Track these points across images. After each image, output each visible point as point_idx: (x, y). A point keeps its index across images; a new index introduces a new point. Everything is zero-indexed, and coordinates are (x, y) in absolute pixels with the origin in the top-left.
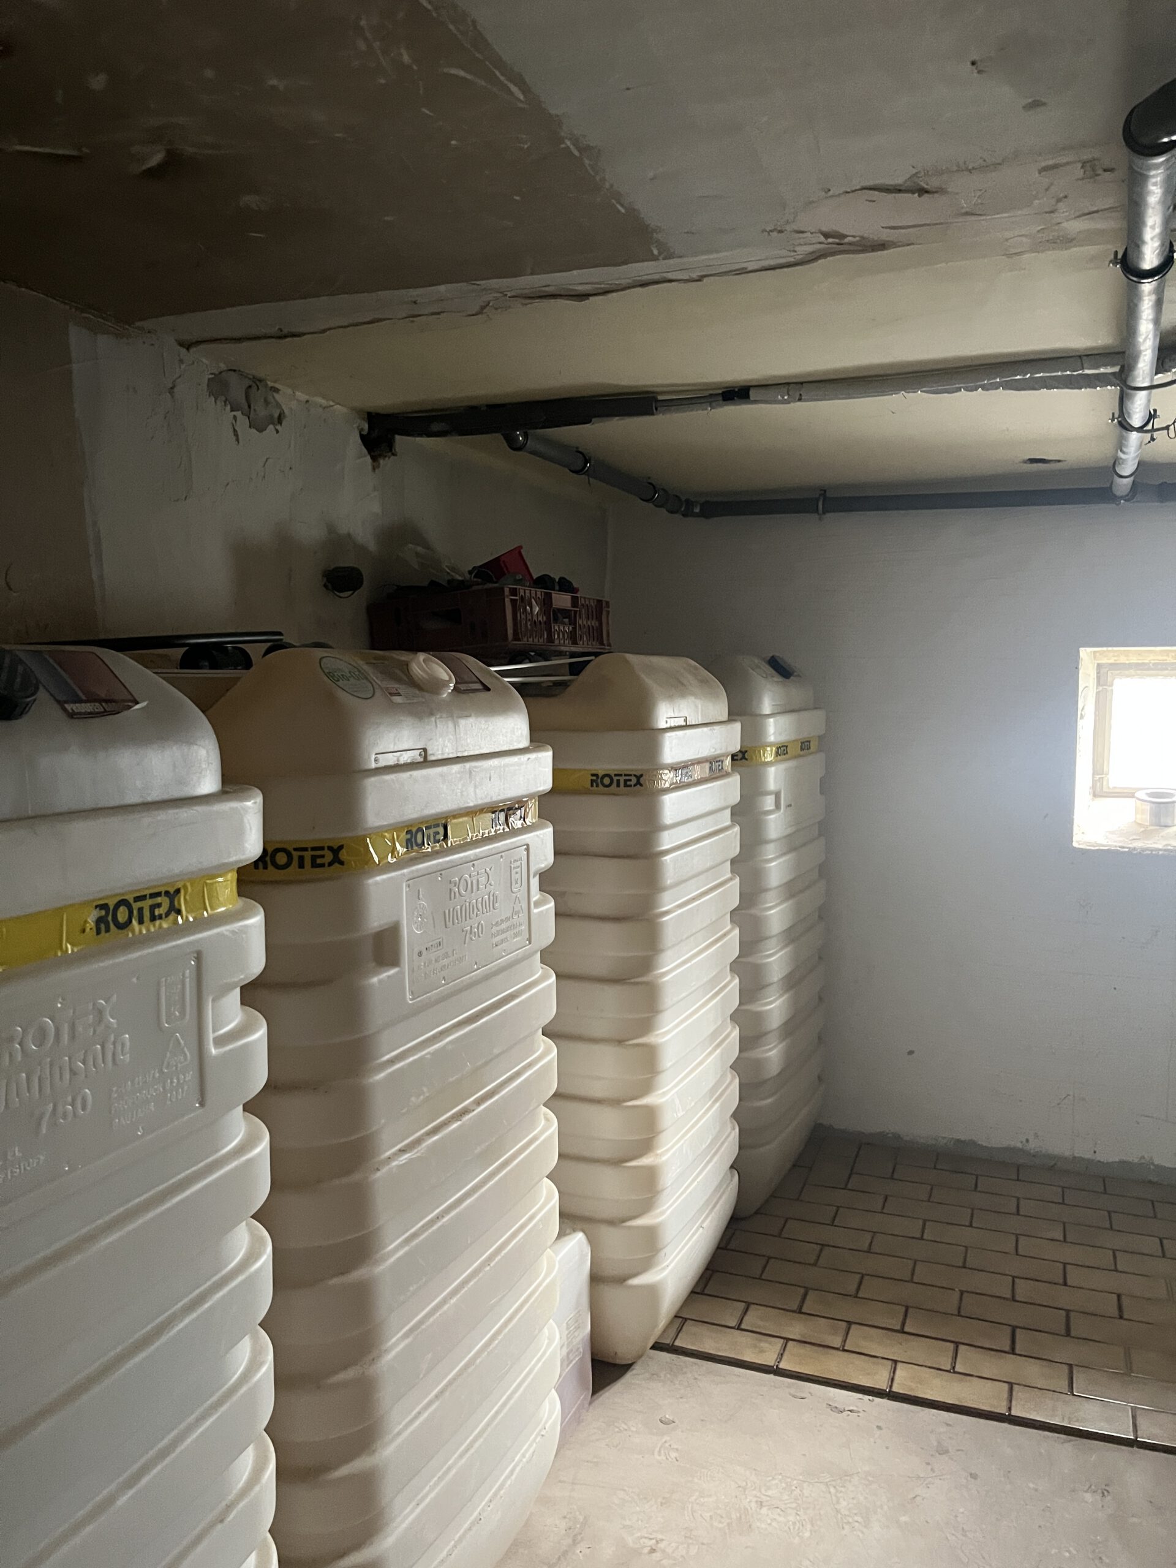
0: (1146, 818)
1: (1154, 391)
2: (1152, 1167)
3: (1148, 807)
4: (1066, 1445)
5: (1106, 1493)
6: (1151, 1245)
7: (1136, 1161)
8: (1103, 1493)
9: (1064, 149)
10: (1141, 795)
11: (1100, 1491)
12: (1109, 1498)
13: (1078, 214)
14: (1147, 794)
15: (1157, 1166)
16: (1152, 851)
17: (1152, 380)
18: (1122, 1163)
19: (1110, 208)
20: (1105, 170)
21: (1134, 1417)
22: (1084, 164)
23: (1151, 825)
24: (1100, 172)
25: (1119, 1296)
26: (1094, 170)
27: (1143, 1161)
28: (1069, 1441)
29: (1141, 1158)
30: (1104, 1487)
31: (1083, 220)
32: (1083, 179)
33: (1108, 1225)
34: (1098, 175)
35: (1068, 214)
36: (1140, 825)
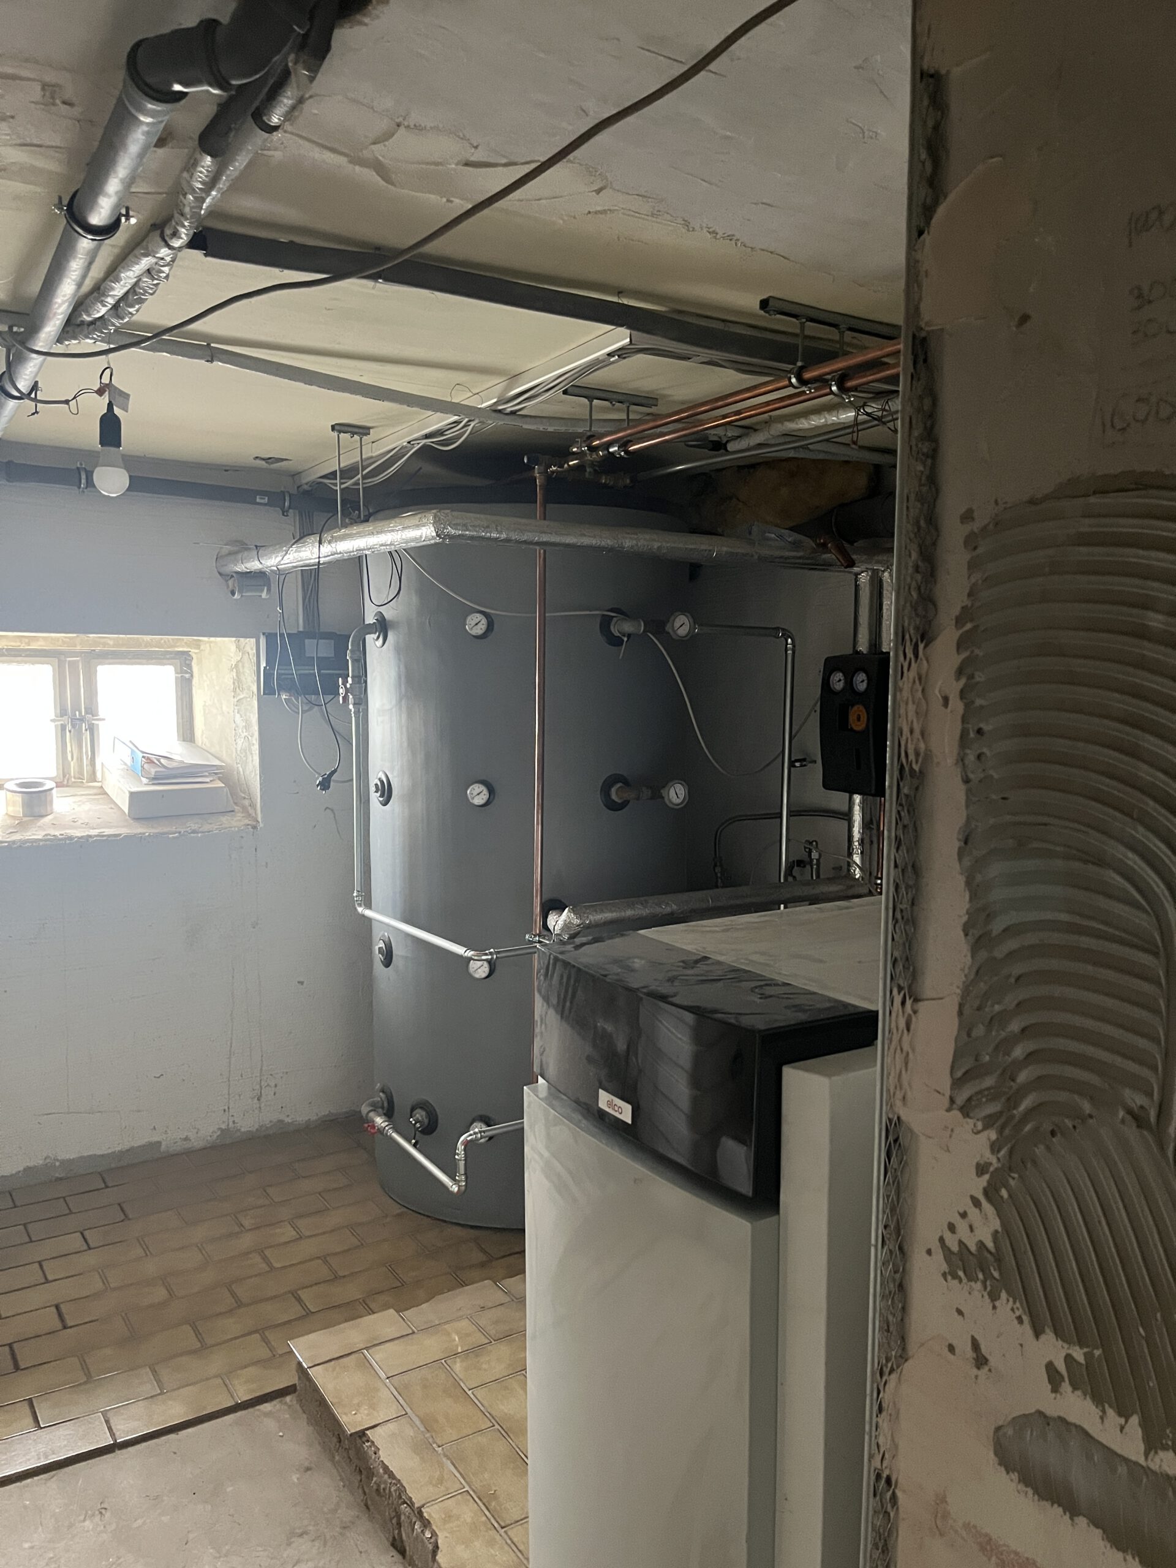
0: (18, 810)
1: (49, 358)
2: (57, 1164)
3: (19, 798)
4: (49, 1484)
5: (103, 1511)
6: (76, 1241)
7: (41, 1162)
8: (101, 1513)
9: (27, 60)
10: (11, 785)
11: (97, 1512)
12: (108, 1515)
13: (19, 142)
14: (17, 784)
15: (63, 1162)
16: (32, 842)
17: (51, 347)
18: (27, 1169)
19: (57, 147)
20: (64, 103)
21: (107, 1422)
22: (45, 86)
23: (25, 815)
24: (58, 101)
25: (57, 1307)
26: (53, 98)
27: (48, 1161)
28: (52, 1477)
29: (45, 1159)
30: (99, 1507)
31: (22, 151)
32: (36, 103)
33: (27, 1240)
34: (54, 104)
35: (8, 137)
36: (14, 817)
